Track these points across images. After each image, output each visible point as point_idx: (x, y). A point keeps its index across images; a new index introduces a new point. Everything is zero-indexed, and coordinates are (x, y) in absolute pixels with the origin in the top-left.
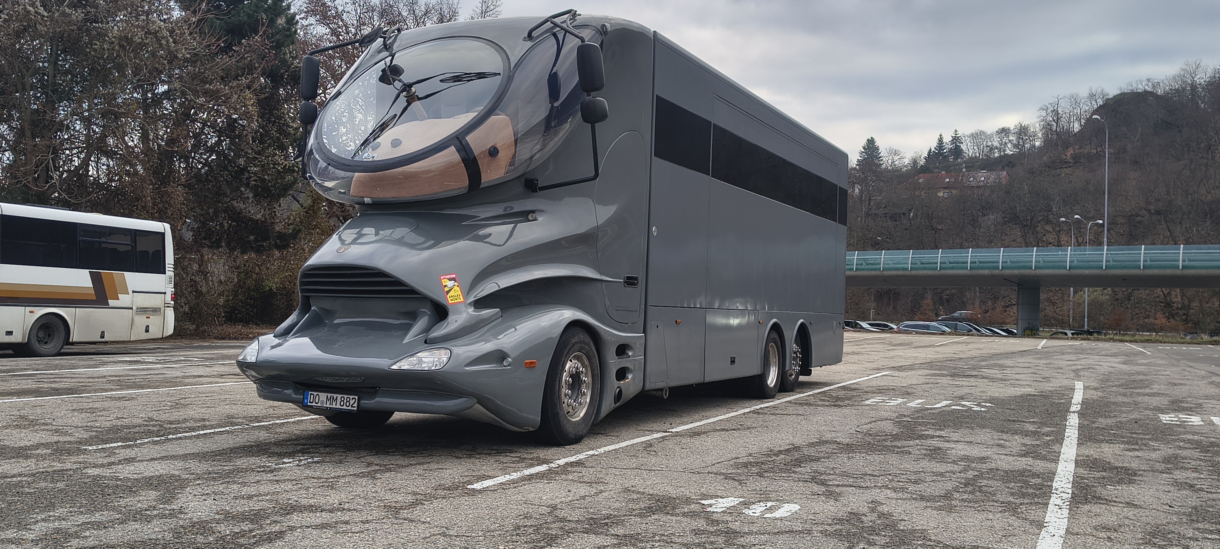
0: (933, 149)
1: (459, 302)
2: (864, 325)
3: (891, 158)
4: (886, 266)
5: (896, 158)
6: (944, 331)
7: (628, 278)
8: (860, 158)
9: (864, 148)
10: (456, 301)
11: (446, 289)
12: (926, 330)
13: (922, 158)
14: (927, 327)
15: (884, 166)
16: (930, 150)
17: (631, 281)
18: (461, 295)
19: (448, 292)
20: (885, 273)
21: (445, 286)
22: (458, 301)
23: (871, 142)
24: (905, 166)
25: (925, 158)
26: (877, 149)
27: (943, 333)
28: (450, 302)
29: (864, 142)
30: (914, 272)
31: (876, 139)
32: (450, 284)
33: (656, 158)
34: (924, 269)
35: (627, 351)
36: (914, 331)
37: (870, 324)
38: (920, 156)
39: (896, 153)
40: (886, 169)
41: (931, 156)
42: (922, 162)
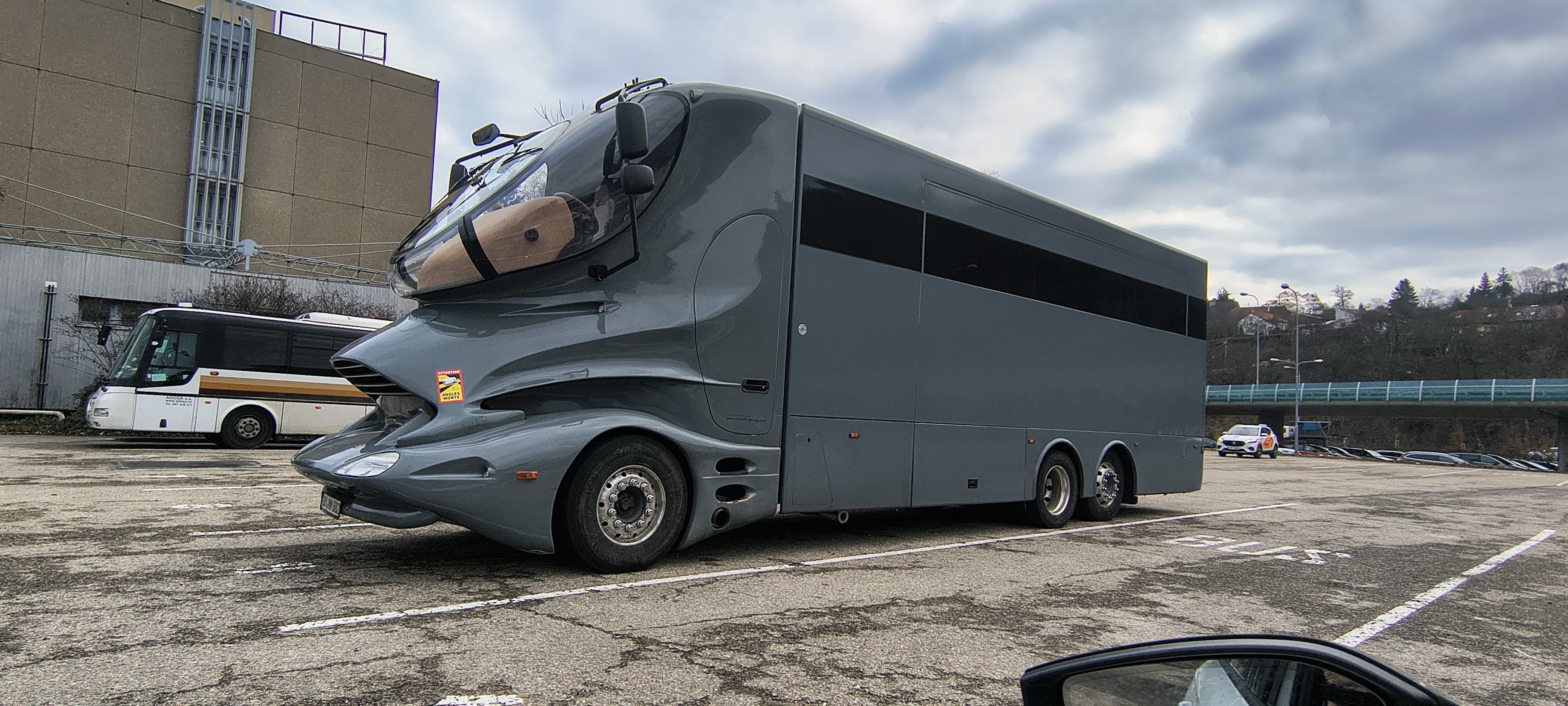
0: (1476, 287)
1: (456, 402)
2: (1373, 453)
3: (1428, 297)
4: (1392, 396)
5: (1434, 297)
6: (1457, 463)
7: (749, 382)
8: (1392, 299)
9: (1397, 289)
10: (451, 400)
11: (441, 386)
12: (1435, 461)
13: (1464, 295)
14: (1437, 458)
15: (1419, 305)
16: (1473, 288)
17: (754, 386)
18: (461, 393)
19: (443, 390)
20: (1391, 403)
21: (441, 383)
22: (454, 399)
23: (1405, 284)
24: (1445, 305)
25: (1467, 296)
26: (1412, 289)
27: (1456, 464)
28: (442, 400)
29: (1397, 283)
30: (1425, 403)
31: (1410, 280)
32: (448, 380)
33: (803, 246)
34: (1439, 399)
35: (747, 467)
36: (1418, 461)
37: (1380, 453)
38: (1461, 295)
39: (1433, 293)
40: (1422, 308)
41: (1474, 294)
42: (1464, 299)
